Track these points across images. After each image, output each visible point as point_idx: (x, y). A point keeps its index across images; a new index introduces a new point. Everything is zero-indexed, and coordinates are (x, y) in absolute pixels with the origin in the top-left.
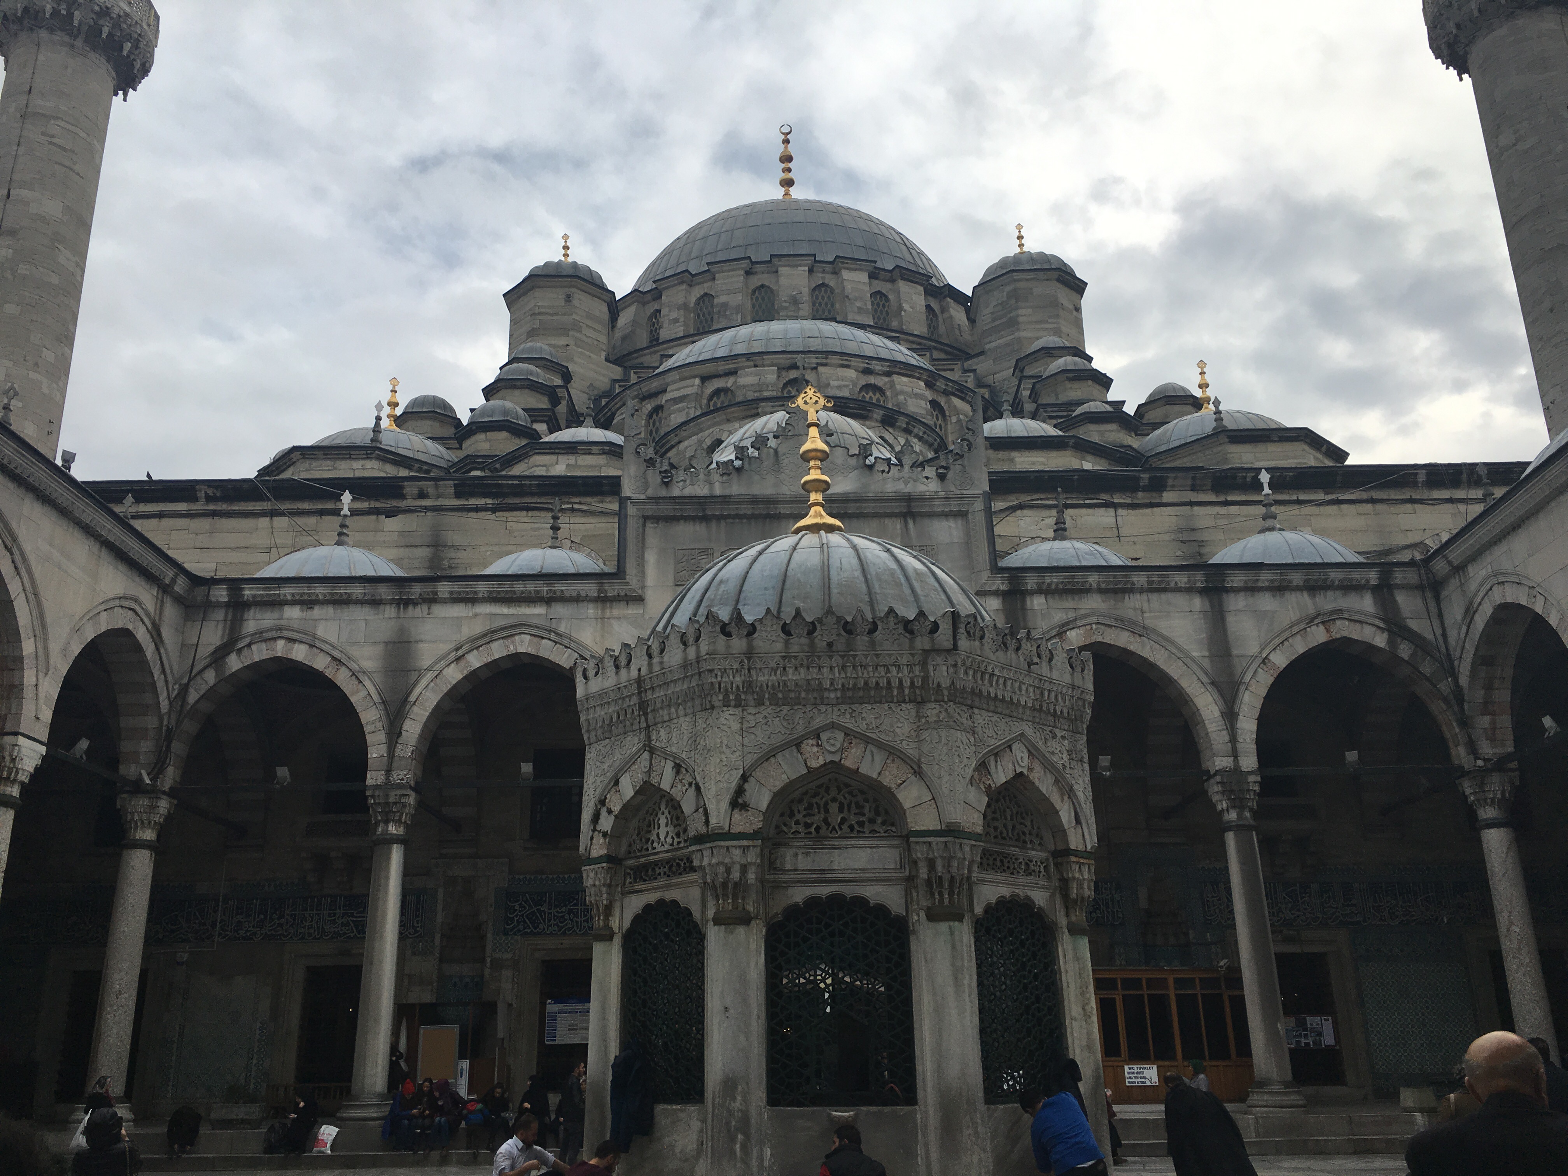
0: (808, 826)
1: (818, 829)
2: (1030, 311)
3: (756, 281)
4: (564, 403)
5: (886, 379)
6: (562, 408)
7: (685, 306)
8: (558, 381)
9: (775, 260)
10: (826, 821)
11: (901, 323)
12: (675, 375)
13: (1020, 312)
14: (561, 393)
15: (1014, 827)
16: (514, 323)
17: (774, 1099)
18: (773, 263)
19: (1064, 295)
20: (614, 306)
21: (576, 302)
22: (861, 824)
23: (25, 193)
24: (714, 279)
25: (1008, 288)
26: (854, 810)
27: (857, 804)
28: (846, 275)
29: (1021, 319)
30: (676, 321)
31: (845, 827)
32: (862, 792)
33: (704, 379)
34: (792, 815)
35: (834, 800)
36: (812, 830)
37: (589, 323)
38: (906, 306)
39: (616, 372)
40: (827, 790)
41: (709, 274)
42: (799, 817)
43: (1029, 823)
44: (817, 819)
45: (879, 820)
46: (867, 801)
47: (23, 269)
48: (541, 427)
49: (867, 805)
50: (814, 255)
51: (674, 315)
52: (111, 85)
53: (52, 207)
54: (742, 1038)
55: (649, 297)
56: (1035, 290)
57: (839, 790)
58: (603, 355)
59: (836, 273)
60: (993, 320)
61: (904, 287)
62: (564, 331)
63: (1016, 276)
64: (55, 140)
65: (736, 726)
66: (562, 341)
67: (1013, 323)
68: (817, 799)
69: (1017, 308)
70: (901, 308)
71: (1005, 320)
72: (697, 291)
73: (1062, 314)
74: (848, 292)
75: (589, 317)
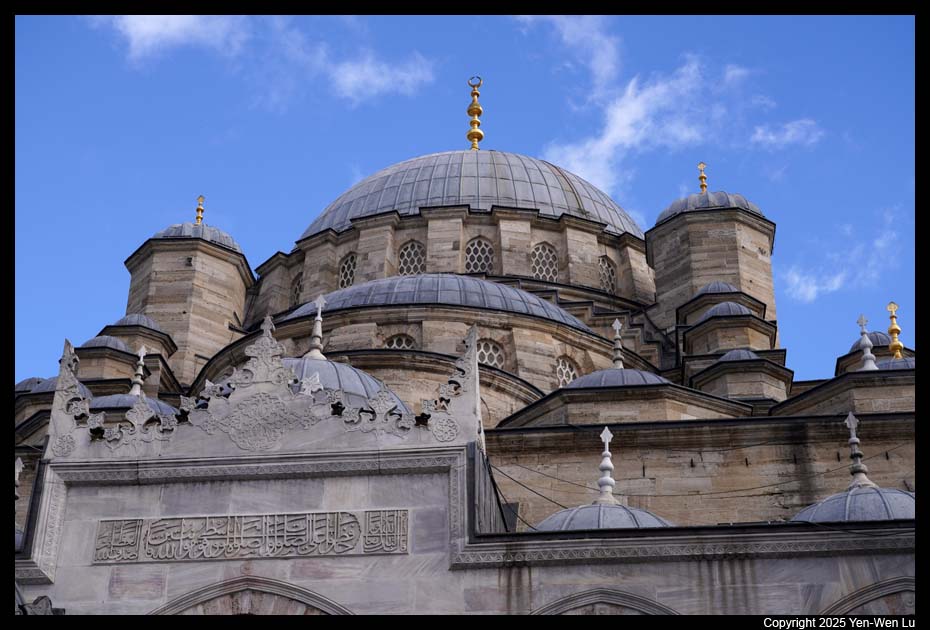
2: (703, 256)
3: (404, 236)
7: (326, 268)
9: (424, 213)
11: (569, 273)
14: (153, 363)
18: (421, 218)
19: (745, 237)
24: (357, 237)
25: (681, 232)
28: (504, 225)
29: (693, 266)
30: (316, 284)
38: (575, 258)
41: (353, 231)
50: (469, 206)
51: (315, 277)
55: (293, 259)
56: (710, 233)
59: (495, 224)
61: (572, 235)
63: (689, 217)
69: (689, 254)
70: (568, 259)
71: (679, 266)
72: (342, 250)
73: (742, 257)
74: (505, 242)
75: (212, 281)
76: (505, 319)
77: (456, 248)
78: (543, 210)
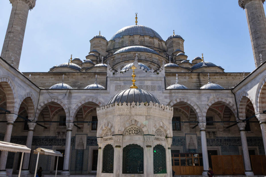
0: (129, 133)
1: (131, 134)
2: (175, 44)
3: (130, 39)
4: (99, 59)
5: (151, 56)
6: (98, 60)
7: (119, 43)
8: (98, 55)
9: (134, 35)
10: (132, 133)
11: (154, 45)
12: (117, 55)
13: (174, 45)
14: (98, 57)
15: (160, 134)
16: (91, 45)
17: (123, 173)
19: (180, 42)
20: (107, 43)
21: (101, 42)
22: (137, 133)
23: (15, 26)
24: (124, 38)
25: (172, 41)
26: (136, 131)
27: (137, 130)
28: (145, 38)
29: (173, 46)
30: (117, 45)
31: (135, 133)
32: (138, 129)
33: (121, 55)
34: (127, 132)
35: (133, 130)
36: (130, 134)
37: (104, 45)
38: (155, 43)
39: (107, 53)
40: (132, 128)
42: (128, 132)
43: (162, 133)
44: (131, 132)
45: (140, 133)
46: (138, 130)
47: (14, 38)
48: (95, 63)
49: (138, 131)
50: (140, 35)
51: (117, 44)
52: (29, 8)
53: (19, 28)
54: (119, 164)
55: (113, 41)
56: (176, 41)
57: (134, 128)
58: (105, 50)
59: (144, 37)
60: (169, 46)
61: (155, 40)
62: (99, 47)
63: (173, 39)
64: (20, 18)
65: (119, 118)
66: (99, 48)
67: (172, 46)
68: (131, 129)
69: (173, 44)
70: (154, 43)
71: (171, 46)
72: (121, 40)
73: (180, 45)
74: (146, 41)
75: (103, 44)
76: (151, 54)
77: (138, 41)
78: (151, 36)
